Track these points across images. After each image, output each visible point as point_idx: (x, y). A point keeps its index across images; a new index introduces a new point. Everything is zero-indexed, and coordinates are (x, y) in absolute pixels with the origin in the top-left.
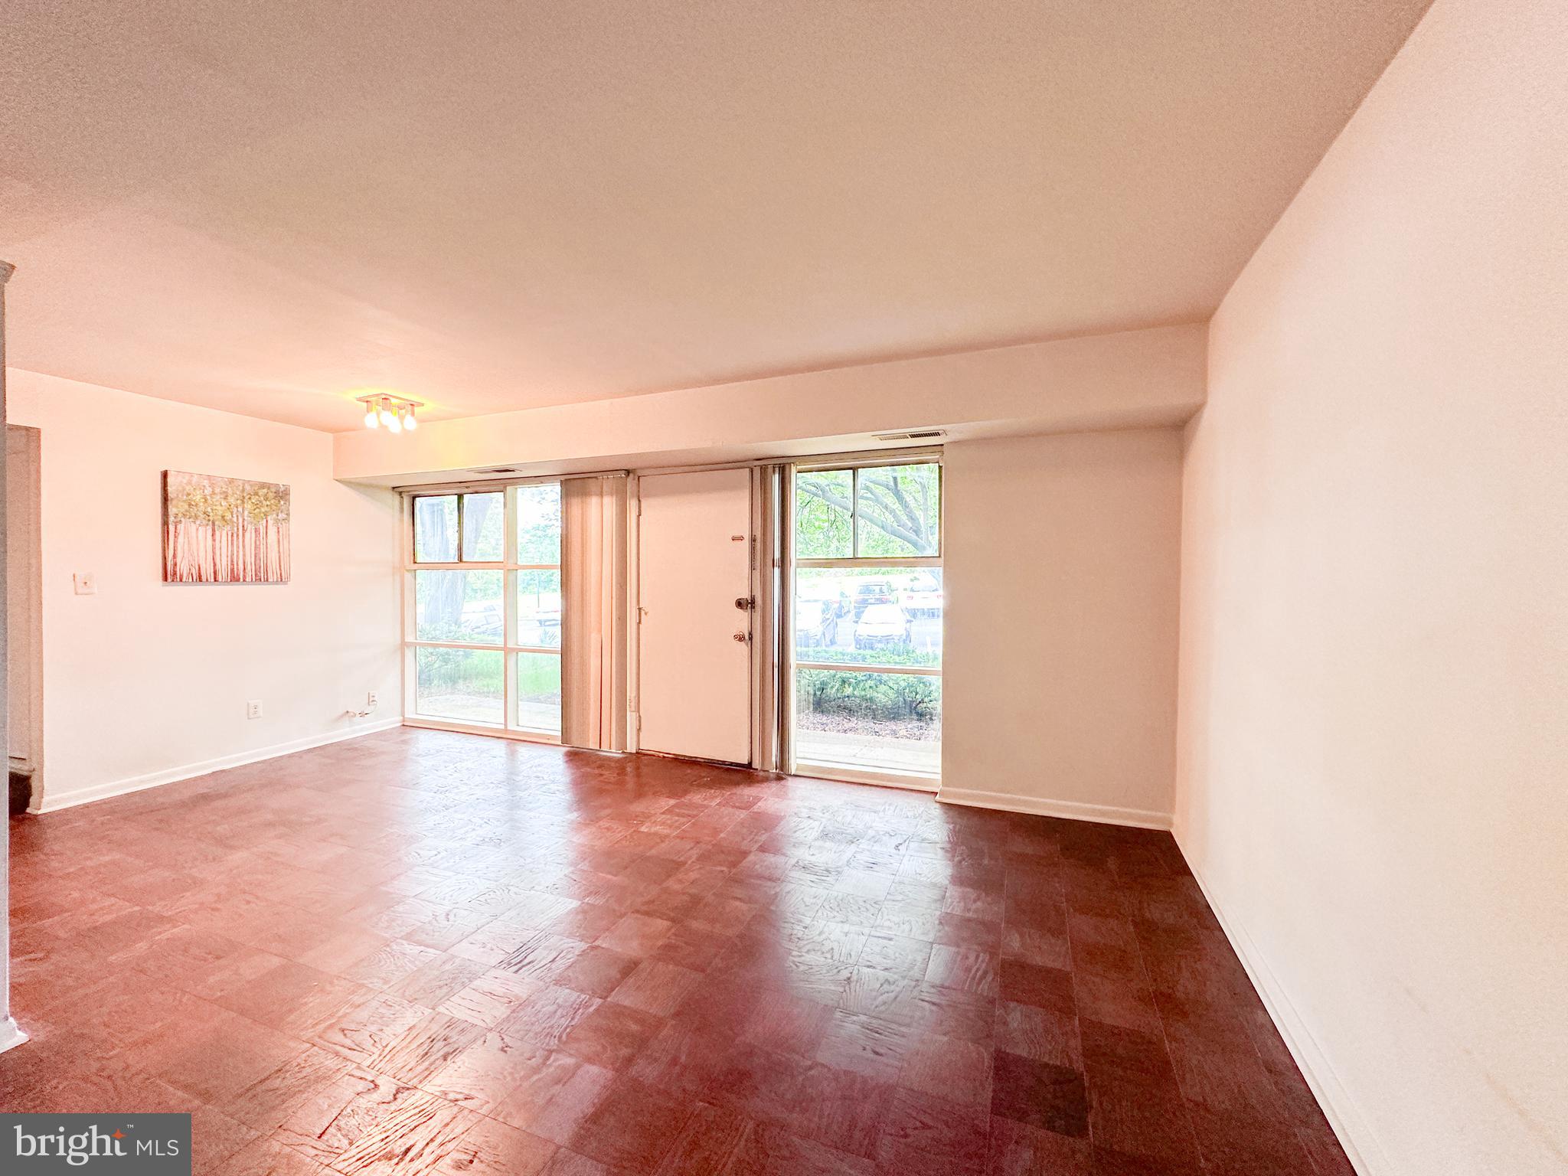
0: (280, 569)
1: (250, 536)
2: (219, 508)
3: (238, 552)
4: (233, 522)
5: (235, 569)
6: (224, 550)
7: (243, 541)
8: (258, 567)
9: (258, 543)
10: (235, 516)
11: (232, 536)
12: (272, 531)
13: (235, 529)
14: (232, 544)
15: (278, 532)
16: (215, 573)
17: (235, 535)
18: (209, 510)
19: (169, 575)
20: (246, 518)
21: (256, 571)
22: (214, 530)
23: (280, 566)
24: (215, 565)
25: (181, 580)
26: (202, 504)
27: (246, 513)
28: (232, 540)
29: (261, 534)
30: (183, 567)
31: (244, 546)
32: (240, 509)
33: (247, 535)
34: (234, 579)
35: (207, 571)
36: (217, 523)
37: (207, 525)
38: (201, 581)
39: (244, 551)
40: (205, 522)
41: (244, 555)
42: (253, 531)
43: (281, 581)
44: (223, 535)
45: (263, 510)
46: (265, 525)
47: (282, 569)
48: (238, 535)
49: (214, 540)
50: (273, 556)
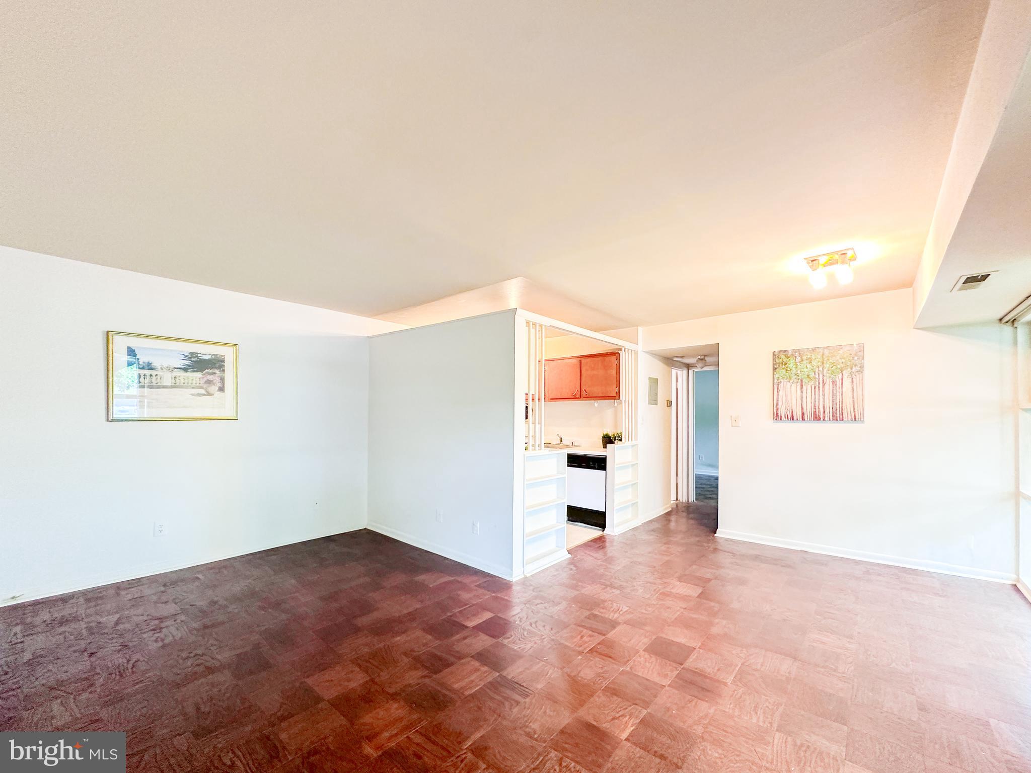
0: (854, 412)
1: (828, 387)
2: (806, 370)
3: (819, 399)
4: (815, 378)
5: (817, 412)
6: (809, 399)
7: (823, 391)
8: (834, 410)
9: (835, 392)
10: (817, 374)
11: (815, 388)
12: (847, 382)
13: (817, 383)
14: (815, 394)
15: (853, 382)
16: (803, 414)
17: (817, 387)
18: (799, 372)
19: (777, 416)
20: (825, 375)
21: (833, 413)
22: (802, 385)
23: (854, 409)
24: (802, 409)
25: (781, 419)
26: (794, 369)
27: (825, 370)
28: (815, 391)
29: (838, 385)
30: (782, 412)
31: (823, 395)
32: (821, 369)
33: (826, 387)
34: (817, 418)
35: (798, 413)
36: (804, 380)
37: (797, 382)
38: (793, 420)
39: (824, 399)
40: (796, 381)
41: (824, 401)
42: (831, 383)
43: (855, 419)
44: (808, 388)
45: (839, 366)
46: (840, 377)
47: (856, 410)
48: (819, 387)
49: (802, 392)
50: (848, 401)
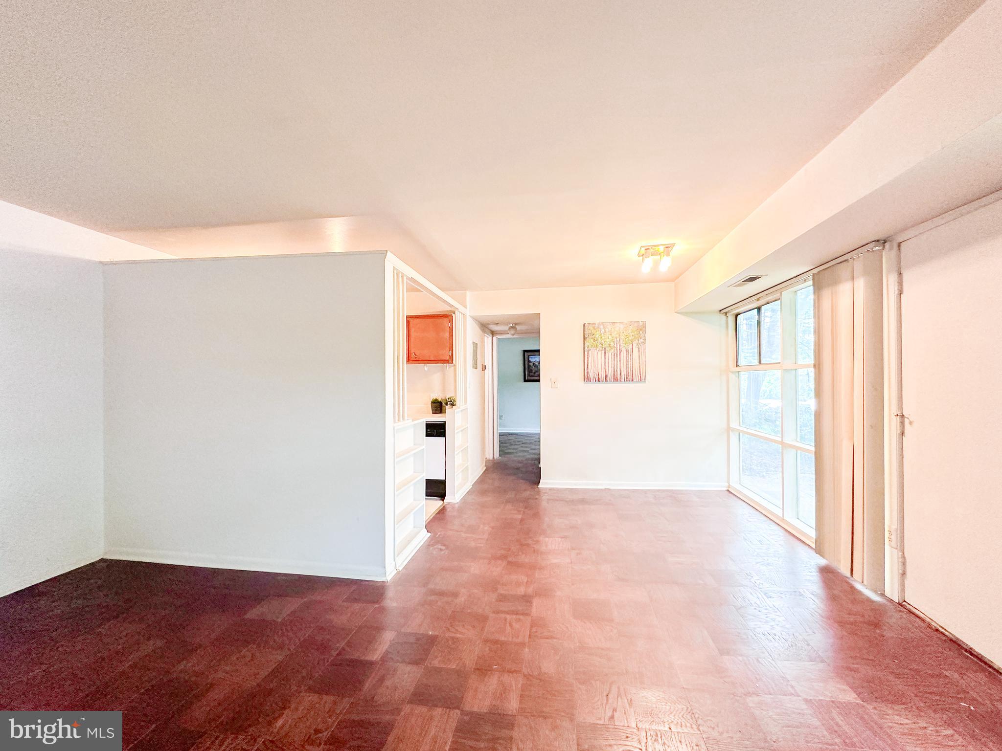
0: (640, 374)
1: (623, 354)
2: (608, 340)
3: (617, 364)
4: (615, 347)
5: (616, 374)
6: (610, 363)
7: (620, 358)
8: (627, 373)
9: (628, 358)
10: (615, 344)
11: (614, 355)
12: (635, 350)
13: (616, 351)
14: (614, 360)
15: (639, 351)
16: (606, 376)
17: (616, 354)
18: (603, 342)
19: (587, 379)
20: (621, 344)
21: (626, 376)
22: (605, 353)
23: (640, 372)
24: (606, 372)
25: (590, 381)
26: (599, 339)
27: (621, 341)
28: (614, 358)
29: (629, 353)
30: (591, 375)
31: (620, 361)
32: (618, 340)
33: (622, 354)
34: (616, 380)
35: (602, 376)
36: (607, 349)
37: (602, 350)
38: (599, 381)
39: (620, 364)
40: (601, 349)
41: (620, 366)
42: (625, 352)
43: (641, 381)
44: (609, 355)
45: (630, 338)
46: (631, 347)
47: (641, 373)
48: (617, 354)
49: (605, 358)
50: (636, 366)
